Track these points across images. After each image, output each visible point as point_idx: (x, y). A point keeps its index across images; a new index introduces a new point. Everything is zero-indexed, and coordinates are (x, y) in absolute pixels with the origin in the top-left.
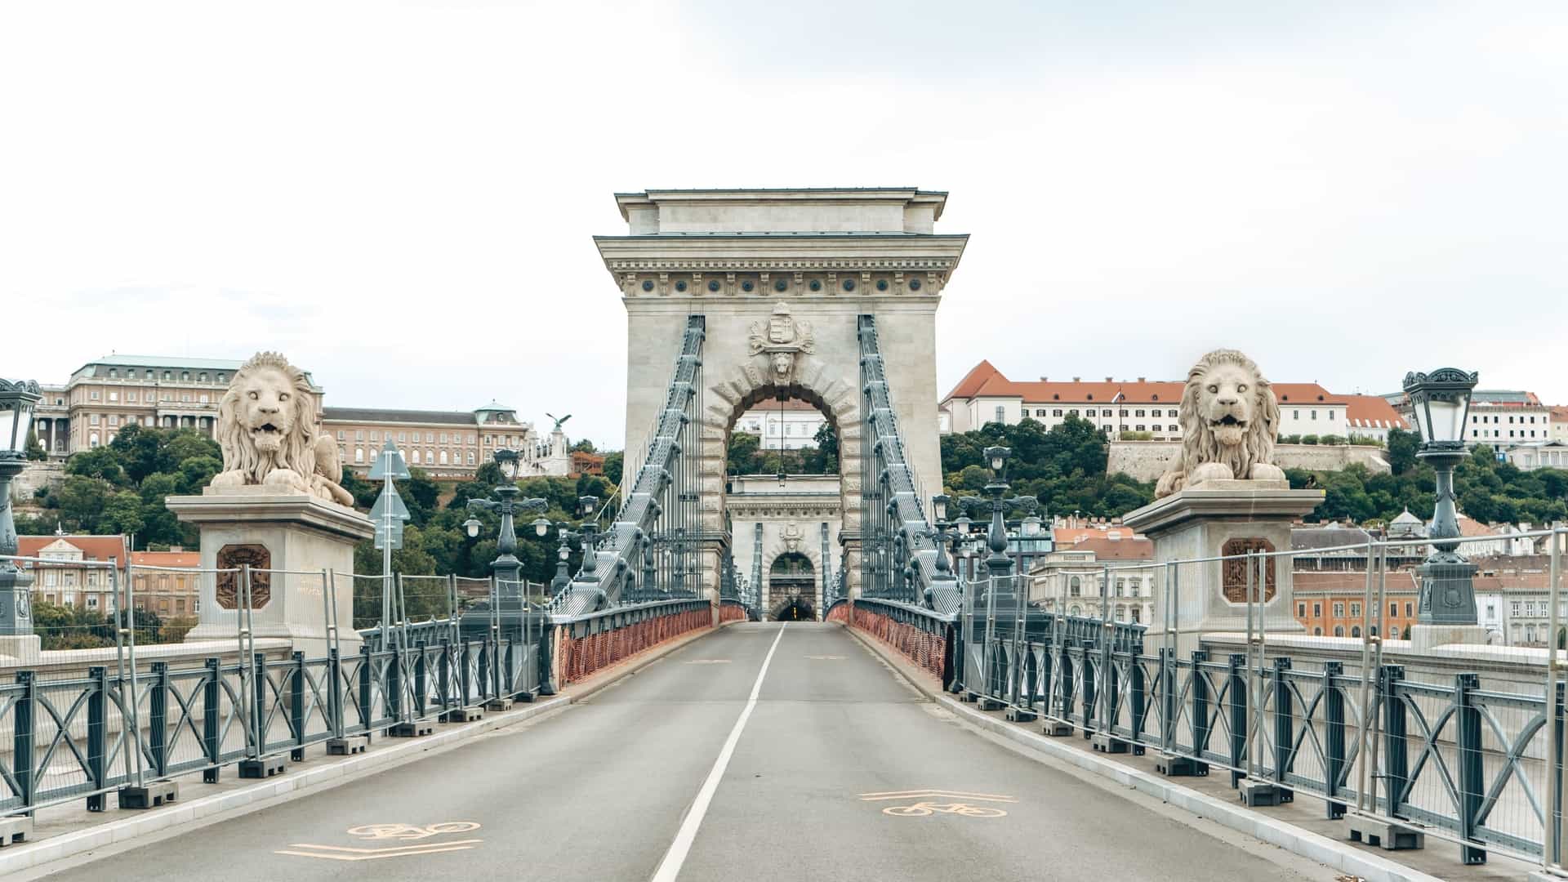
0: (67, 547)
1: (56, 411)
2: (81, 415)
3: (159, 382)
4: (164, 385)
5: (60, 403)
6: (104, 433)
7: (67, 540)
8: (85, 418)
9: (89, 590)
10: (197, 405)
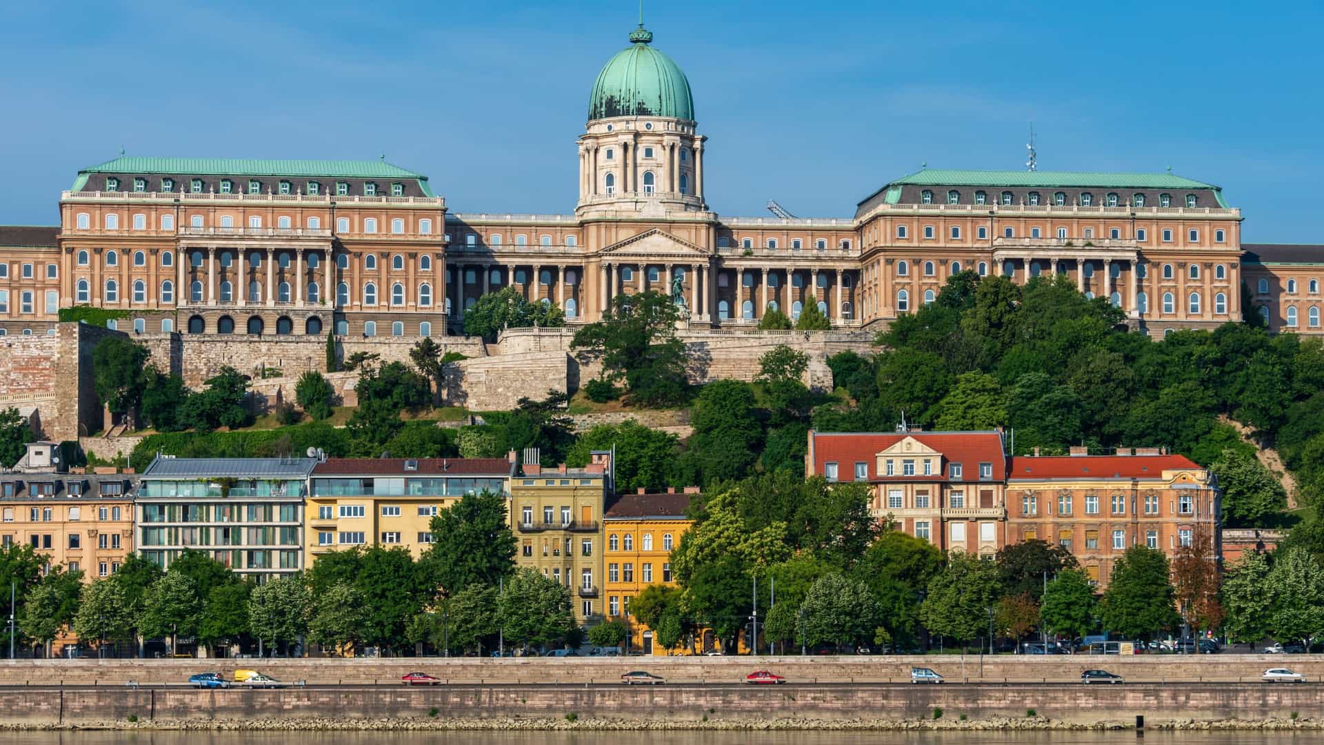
0: (918, 447)
1: (842, 259)
2: (882, 261)
3: (995, 208)
4: (1002, 212)
5: (846, 246)
6: (916, 289)
7: (917, 438)
8: (889, 267)
9: (952, 515)
10: (1054, 242)
